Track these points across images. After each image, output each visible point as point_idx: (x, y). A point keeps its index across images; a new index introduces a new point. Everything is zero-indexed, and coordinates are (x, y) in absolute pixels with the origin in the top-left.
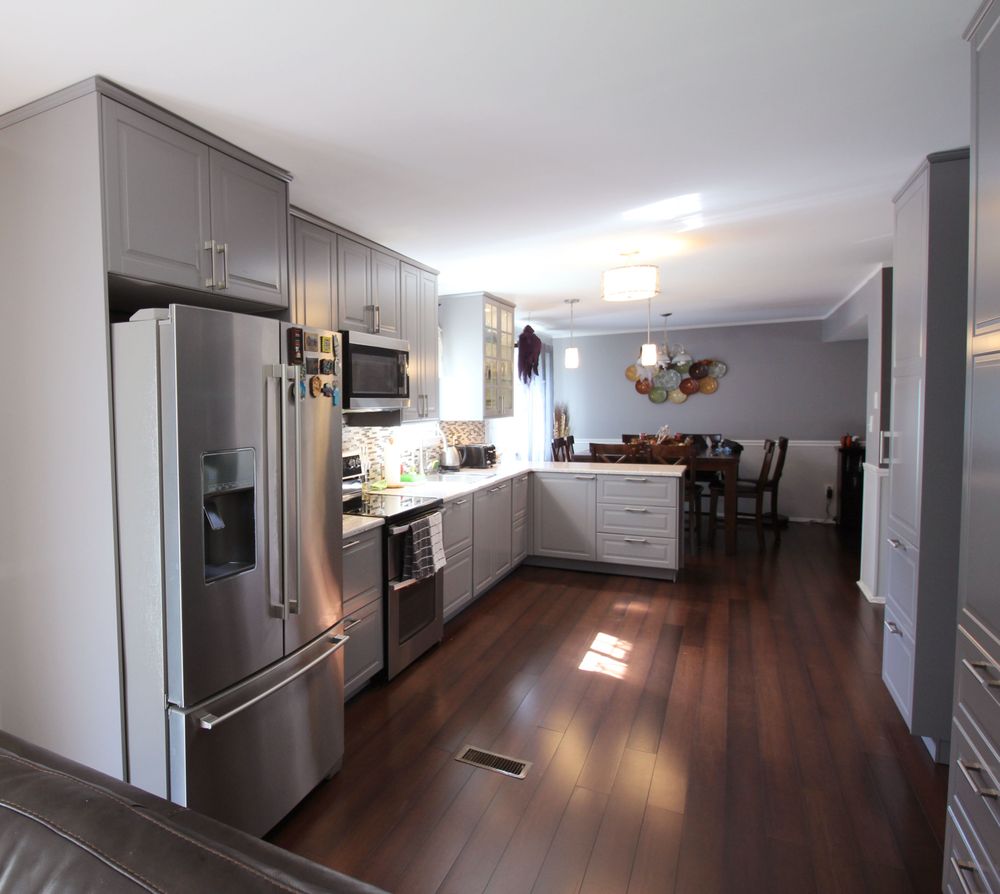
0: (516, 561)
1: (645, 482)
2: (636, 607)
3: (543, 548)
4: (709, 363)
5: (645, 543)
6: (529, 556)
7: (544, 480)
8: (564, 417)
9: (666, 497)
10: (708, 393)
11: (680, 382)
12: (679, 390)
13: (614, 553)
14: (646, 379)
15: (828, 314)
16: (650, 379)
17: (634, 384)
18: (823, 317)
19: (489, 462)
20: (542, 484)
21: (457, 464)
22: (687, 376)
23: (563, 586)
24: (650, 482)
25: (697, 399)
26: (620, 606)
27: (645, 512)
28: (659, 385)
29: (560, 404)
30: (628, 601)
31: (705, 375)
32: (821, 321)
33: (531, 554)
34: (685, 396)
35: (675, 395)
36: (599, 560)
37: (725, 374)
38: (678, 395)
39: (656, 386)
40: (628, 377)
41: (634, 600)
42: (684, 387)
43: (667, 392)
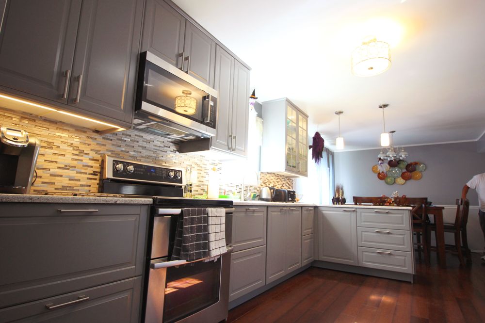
0: (305, 262)
1: (387, 213)
2: (387, 299)
3: (324, 256)
4: (416, 164)
5: (390, 254)
6: (315, 261)
7: (324, 212)
8: (341, 191)
9: (402, 224)
10: (416, 179)
11: (401, 174)
12: (401, 178)
13: (369, 261)
14: (383, 172)
15: (479, 138)
16: (385, 172)
17: (377, 175)
18: (476, 140)
19: (290, 199)
20: (323, 215)
21: (269, 197)
22: (405, 170)
23: (335, 282)
24: (391, 213)
25: (411, 183)
26: (374, 297)
27: (389, 233)
28: (390, 175)
29: (339, 184)
30: (381, 294)
31: (414, 170)
32: (475, 142)
33: (317, 259)
34: (404, 181)
35: (399, 181)
36: (360, 265)
37: (425, 170)
38: (400, 181)
39: (388, 175)
40: (374, 171)
41: (386, 294)
42: (403, 176)
43: (395, 179)
